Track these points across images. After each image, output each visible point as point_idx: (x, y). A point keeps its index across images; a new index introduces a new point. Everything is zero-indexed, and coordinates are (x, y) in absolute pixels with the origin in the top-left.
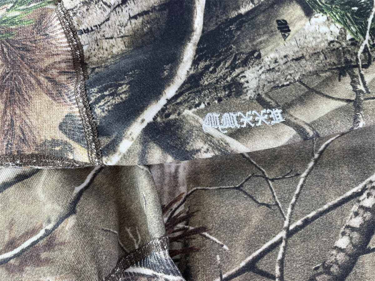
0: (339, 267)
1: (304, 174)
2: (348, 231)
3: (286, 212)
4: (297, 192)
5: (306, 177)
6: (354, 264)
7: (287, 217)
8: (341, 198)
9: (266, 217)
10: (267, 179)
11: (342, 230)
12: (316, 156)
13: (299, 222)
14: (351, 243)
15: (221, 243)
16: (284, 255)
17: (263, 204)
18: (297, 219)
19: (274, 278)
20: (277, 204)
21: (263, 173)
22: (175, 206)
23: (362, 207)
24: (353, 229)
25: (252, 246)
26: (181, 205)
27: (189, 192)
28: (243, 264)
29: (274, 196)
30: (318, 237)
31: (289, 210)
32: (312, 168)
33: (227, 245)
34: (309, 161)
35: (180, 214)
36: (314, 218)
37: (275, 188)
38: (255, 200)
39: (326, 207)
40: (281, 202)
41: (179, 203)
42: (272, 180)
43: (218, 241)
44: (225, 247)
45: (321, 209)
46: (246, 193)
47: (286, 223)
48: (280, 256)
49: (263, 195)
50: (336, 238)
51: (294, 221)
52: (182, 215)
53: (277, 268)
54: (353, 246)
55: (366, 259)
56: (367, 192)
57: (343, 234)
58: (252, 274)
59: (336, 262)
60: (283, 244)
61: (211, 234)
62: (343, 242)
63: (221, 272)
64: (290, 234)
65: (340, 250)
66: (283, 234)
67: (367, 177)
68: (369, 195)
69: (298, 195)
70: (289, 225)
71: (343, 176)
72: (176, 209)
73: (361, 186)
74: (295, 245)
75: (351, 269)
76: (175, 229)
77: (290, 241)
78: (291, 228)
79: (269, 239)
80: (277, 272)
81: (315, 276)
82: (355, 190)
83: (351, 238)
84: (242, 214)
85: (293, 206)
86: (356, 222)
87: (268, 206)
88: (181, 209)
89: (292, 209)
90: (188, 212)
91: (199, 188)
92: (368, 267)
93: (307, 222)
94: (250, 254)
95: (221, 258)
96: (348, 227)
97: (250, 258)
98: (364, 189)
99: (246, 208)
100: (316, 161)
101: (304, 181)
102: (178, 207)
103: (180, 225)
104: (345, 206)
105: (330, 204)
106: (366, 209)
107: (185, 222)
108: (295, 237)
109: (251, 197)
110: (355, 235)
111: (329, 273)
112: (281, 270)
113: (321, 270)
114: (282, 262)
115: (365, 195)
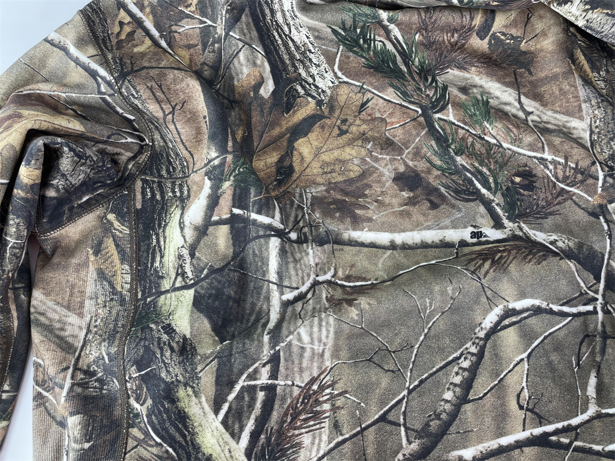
0: (447, 414)
1: (417, 346)
2: (452, 387)
3: (407, 376)
4: (413, 360)
5: (418, 348)
6: (458, 411)
7: (408, 380)
8: (445, 362)
9: (392, 380)
10: (390, 351)
11: (447, 386)
12: (426, 331)
13: (416, 383)
14: (455, 395)
15: (359, 401)
16: (406, 408)
17: (389, 371)
18: (415, 380)
19: (400, 425)
20: (399, 370)
21: (387, 347)
22: (322, 376)
23: (461, 368)
24: (455, 385)
25: (383, 403)
26: (327, 375)
27: (333, 365)
28: (377, 417)
29: (396, 364)
30: (430, 393)
31: (409, 374)
32: (423, 340)
33: (363, 403)
34: (421, 335)
35: (326, 382)
36: (427, 378)
37: (396, 358)
38: (382, 368)
39: (434, 369)
40: (402, 368)
41: (325, 374)
42: (394, 352)
43: (357, 400)
44: (362, 404)
45: (431, 372)
46: (375, 364)
47: (407, 384)
48: (403, 409)
49: (388, 363)
50: (443, 392)
51: (413, 382)
52: (328, 383)
53: (402, 417)
54: (457, 398)
55: (468, 407)
56: (464, 356)
57: (448, 389)
58: (383, 423)
59: (445, 411)
60: (405, 400)
61: (351, 395)
62: (448, 395)
63: (360, 423)
64: (410, 392)
65: (447, 401)
66: (405, 392)
67: (463, 345)
68: (465, 359)
69: (414, 362)
70: (409, 386)
71: (445, 345)
72: (323, 379)
73: (459, 352)
74: (413, 399)
75: (457, 416)
76: (324, 394)
77: (410, 397)
78: (411, 387)
79: (396, 397)
80: (402, 421)
81: (429, 421)
82: (455, 355)
83: (454, 392)
84: (374, 379)
85: (411, 370)
86: (458, 380)
87: (393, 371)
88: (328, 378)
89: (411, 373)
90: (333, 381)
91: (340, 362)
92: (469, 414)
93: (421, 382)
94: (382, 409)
95: (360, 412)
96: (451, 384)
97: (382, 412)
98: (462, 354)
99: (376, 375)
100: (426, 335)
101: (417, 351)
102: (325, 377)
103: (328, 391)
104: (448, 368)
105: (437, 367)
106: (464, 370)
107: (331, 388)
108: (414, 394)
109: (379, 366)
110: (458, 389)
111: (440, 419)
112: (404, 419)
113: (433, 417)
114: (404, 413)
115: (462, 359)
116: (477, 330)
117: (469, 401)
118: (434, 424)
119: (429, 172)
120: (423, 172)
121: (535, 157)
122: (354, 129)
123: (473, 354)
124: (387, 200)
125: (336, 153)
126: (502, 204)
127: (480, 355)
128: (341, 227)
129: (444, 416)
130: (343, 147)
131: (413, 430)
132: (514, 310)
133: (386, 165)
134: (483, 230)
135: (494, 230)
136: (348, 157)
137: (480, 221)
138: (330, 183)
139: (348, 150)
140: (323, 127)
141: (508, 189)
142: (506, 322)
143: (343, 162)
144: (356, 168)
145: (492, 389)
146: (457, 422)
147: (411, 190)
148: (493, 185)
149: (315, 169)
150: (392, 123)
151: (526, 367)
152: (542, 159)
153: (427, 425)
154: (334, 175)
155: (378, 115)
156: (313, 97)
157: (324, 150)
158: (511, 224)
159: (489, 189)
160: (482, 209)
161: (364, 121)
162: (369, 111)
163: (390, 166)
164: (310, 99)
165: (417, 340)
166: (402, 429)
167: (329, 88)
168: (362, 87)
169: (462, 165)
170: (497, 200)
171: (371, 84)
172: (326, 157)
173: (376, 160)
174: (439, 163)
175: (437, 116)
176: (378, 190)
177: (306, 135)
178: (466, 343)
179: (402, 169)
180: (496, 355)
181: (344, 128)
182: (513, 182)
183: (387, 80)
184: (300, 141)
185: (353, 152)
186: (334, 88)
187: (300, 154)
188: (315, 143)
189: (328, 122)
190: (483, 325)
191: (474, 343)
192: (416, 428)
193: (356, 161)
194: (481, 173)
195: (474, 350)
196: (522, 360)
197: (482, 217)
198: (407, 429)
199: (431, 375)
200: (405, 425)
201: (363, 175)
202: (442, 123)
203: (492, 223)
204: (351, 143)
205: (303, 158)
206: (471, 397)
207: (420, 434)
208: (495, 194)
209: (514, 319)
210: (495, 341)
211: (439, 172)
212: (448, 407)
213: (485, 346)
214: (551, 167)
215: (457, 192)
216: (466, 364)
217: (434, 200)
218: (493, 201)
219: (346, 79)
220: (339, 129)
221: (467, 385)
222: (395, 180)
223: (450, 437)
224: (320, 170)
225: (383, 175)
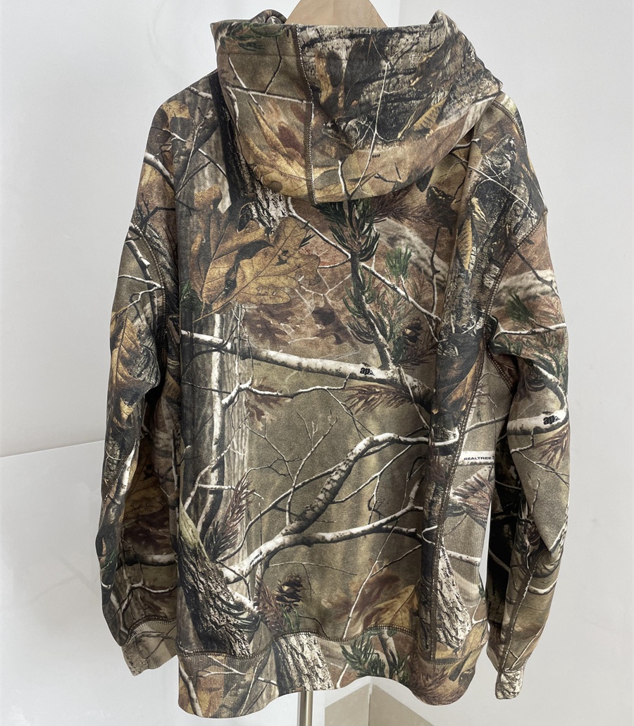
116: (349, 455)
117: (334, 503)
118: (309, 514)
119: (342, 312)
120: (338, 310)
121: (425, 314)
122: (291, 261)
123: (342, 471)
124: (303, 329)
125: (272, 279)
126: (392, 350)
127: (348, 472)
128: (261, 346)
129: (316, 509)
130: (279, 275)
131: (294, 515)
132: (377, 441)
133: (311, 299)
134: (371, 369)
135: (379, 370)
136: (281, 285)
137: (371, 360)
138: (261, 304)
139: (282, 279)
140: (266, 254)
141: (399, 339)
142: (371, 450)
143: (276, 288)
144: (286, 296)
145: (352, 496)
146: (324, 514)
147: (324, 324)
148: (388, 334)
149: (253, 289)
150: (324, 263)
151: (378, 481)
152: (429, 316)
153: (305, 513)
154: (266, 297)
155: (314, 253)
156: (264, 224)
157: (262, 274)
158: (394, 367)
159: (385, 336)
160: (375, 351)
161: (302, 255)
162: (308, 247)
163: (312, 300)
164: (261, 225)
165: (306, 455)
166: (287, 513)
167: (279, 218)
168: (307, 225)
169: (369, 312)
170: (389, 346)
171: (314, 224)
172: (263, 281)
173: (303, 292)
174: (352, 306)
175: (363, 264)
176: (299, 318)
177: (251, 257)
178: (339, 462)
179: (322, 305)
180: (359, 473)
181: (284, 258)
182: (404, 333)
183: (328, 223)
184: (245, 261)
185: (286, 282)
186: (283, 220)
187: (243, 272)
188: (257, 267)
189: (271, 250)
190: (354, 451)
191: (344, 464)
192: (297, 514)
193: (287, 290)
194: (382, 321)
195: (344, 468)
196: (377, 477)
197: (374, 357)
198: (290, 514)
199: (311, 480)
200: (289, 511)
201: (289, 304)
202: (364, 271)
203: (380, 364)
204: (285, 274)
205: (244, 277)
206: (336, 500)
207: (299, 518)
208: (388, 341)
209: (377, 448)
210: (360, 463)
211: (350, 314)
212: (320, 503)
213: (353, 465)
214: (434, 324)
215: (359, 333)
216: (336, 477)
217: (340, 335)
218: (386, 346)
219: (295, 214)
220: (280, 258)
221: (335, 492)
222: (314, 313)
223: (318, 523)
224: (256, 291)
225: (305, 307)
